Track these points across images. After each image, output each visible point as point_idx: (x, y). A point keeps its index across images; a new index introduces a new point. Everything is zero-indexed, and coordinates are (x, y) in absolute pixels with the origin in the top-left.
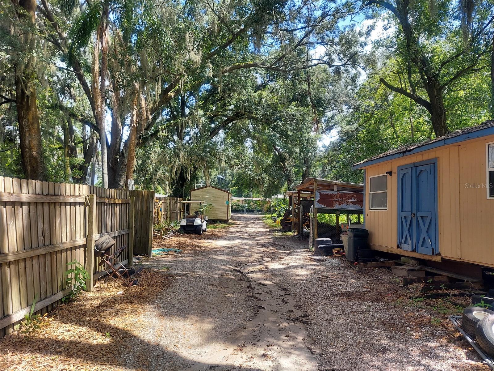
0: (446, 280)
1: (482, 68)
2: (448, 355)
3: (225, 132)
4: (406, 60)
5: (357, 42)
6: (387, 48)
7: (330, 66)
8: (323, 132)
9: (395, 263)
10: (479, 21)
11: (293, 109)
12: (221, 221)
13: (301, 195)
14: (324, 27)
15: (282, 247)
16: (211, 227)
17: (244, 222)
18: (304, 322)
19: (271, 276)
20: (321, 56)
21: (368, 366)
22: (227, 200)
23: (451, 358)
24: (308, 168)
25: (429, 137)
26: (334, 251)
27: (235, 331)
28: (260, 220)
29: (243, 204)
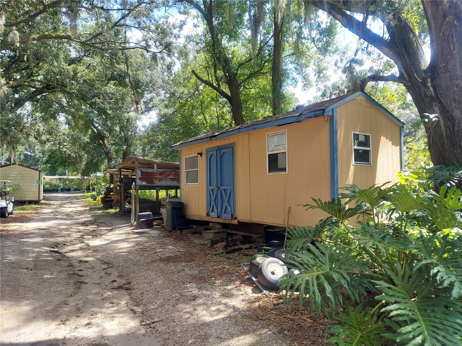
0: (241, 238)
1: (266, 73)
2: (240, 293)
3: (33, 105)
4: (212, 57)
5: (172, 33)
6: (197, 44)
7: (148, 51)
8: (142, 113)
9: (205, 228)
10: (265, 34)
11: (111, 87)
12: (30, 202)
13: (122, 173)
14: (141, 14)
15: (104, 224)
16: (19, 209)
17: (59, 202)
18: (127, 289)
19: (92, 253)
20: (138, 40)
21: (182, 313)
22: (38, 179)
23: (242, 294)
24: (129, 146)
25: (231, 125)
26: (154, 223)
27: (56, 309)
28: (78, 199)
29: (57, 183)
